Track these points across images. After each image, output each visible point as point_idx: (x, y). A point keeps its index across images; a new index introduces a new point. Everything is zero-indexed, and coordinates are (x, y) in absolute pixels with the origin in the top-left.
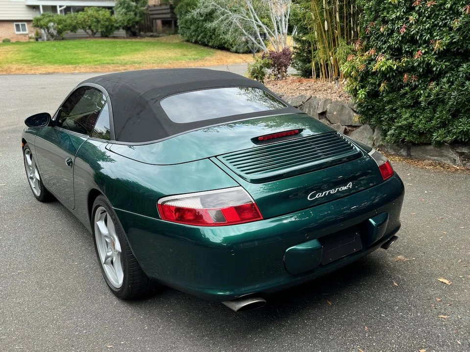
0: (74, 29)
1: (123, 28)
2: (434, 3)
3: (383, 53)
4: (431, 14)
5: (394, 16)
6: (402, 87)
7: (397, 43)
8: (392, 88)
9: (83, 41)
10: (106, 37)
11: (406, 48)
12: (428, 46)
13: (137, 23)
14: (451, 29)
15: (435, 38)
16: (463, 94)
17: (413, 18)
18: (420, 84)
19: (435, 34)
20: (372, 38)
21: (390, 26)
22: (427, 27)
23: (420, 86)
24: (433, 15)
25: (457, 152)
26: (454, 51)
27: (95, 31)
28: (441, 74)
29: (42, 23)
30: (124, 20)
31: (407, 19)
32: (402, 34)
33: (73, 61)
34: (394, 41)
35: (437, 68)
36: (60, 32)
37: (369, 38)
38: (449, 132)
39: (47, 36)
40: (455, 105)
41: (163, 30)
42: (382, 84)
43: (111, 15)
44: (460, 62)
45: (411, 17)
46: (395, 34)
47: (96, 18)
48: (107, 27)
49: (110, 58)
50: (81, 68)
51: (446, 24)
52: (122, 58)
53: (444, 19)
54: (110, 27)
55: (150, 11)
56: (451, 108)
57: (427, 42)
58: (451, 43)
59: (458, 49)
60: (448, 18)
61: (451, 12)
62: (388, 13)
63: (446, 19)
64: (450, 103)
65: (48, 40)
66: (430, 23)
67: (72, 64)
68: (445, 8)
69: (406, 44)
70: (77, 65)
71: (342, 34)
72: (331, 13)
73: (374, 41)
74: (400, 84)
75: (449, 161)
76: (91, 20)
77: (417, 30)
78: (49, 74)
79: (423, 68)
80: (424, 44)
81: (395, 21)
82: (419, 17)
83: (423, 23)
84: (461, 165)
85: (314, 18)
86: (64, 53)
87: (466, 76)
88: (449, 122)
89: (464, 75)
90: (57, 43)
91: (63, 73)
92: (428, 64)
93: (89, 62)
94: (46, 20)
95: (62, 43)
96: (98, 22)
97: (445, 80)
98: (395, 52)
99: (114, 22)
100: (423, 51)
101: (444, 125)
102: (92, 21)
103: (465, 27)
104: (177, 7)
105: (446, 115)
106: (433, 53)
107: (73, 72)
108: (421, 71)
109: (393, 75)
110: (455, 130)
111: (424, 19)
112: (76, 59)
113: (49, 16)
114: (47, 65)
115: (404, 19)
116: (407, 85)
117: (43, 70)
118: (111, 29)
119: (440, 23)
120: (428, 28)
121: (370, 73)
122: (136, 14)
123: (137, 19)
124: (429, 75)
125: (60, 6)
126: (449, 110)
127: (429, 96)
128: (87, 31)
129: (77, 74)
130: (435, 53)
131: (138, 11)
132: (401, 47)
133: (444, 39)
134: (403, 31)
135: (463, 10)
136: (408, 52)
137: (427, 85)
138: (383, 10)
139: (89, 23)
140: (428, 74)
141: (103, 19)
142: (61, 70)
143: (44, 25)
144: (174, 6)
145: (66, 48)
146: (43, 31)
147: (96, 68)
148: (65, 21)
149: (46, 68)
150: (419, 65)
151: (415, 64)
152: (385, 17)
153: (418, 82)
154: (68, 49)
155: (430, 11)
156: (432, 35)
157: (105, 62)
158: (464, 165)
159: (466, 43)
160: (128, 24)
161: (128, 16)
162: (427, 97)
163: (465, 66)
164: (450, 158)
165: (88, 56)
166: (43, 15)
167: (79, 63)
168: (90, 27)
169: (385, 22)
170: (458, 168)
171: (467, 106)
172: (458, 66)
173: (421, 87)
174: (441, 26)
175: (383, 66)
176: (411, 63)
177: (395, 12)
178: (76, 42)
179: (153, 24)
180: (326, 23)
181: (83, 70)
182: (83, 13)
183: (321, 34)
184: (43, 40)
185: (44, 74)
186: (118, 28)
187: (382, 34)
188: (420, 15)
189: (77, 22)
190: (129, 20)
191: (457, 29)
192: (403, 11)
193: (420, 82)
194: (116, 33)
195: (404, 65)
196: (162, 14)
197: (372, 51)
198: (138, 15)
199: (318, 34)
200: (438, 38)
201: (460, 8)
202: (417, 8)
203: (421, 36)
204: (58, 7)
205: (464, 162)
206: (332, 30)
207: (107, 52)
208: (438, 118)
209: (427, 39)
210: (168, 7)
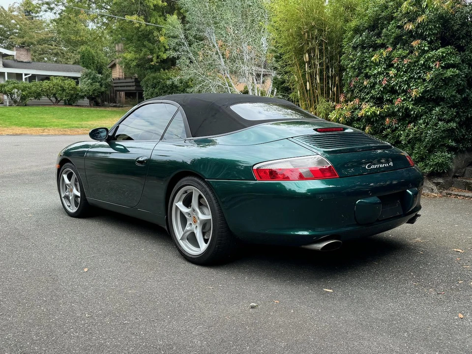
0: (38, 96)
1: (88, 98)
2: (410, 61)
3: (366, 102)
4: (408, 69)
5: (376, 72)
6: (384, 129)
7: (378, 94)
8: (375, 131)
9: (47, 108)
10: (70, 105)
11: (387, 97)
12: (405, 95)
13: (102, 93)
14: (424, 80)
15: (412, 88)
16: (436, 132)
17: (392, 72)
18: (400, 126)
19: (411, 85)
20: (356, 90)
21: (372, 80)
22: (404, 79)
23: (399, 128)
24: (409, 70)
25: (434, 183)
26: (428, 98)
27: (59, 99)
28: (418, 116)
29: (6, 89)
30: (89, 90)
31: (387, 74)
32: (384, 85)
33: (40, 124)
34: (376, 91)
35: (415, 112)
36: (23, 98)
37: (352, 91)
38: (426, 165)
39: (9, 102)
40: (431, 142)
41: (126, 102)
42: (367, 128)
43: (77, 85)
44: (433, 107)
45: (391, 72)
46: (377, 86)
47: (61, 87)
48: (72, 95)
49: (77, 123)
50: (49, 130)
51: (420, 76)
52: (90, 123)
53: (418, 73)
54: (74, 96)
55: (114, 83)
56: (428, 144)
57: (405, 91)
58: (425, 92)
59: (431, 96)
60: (422, 72)
61: (424, 67)
62: (370, 69)
63: (420, 73)
64: (426, 140)
65: (10, 105)
66: (407, 76)
67: (40, 126)
68: (418, 65)
69: (386, 94)
70: (45, 128)
71: (322, 93)
72: (312, 76)
73: (358, 93)
74: (383, 127)
75: (427, 191)
76: (56, 88)
77: (396, 82)
78: (17, 135)
79: (402, 113)
80: (402, 93)
81: (377, 75)
82: (398, 72)
83: (401, 76)
84: (438, 194)
85: (297, 80)
86: (30, 118)
87: (438, 117)
88: (426, 157)
89: (437, 117)
90: (21, 109)
91: (31, 135)
92: (407, 109)
93: (57, 126)
94: (11, 86)
95: (26, 108)
96: (63, 90)
97: (421, 121)
98: (377, 101)
99: (80, 92)
100: (402, 99)
101: (422, 159)
102: (57, 90)
103: (436, 79)
104: (143, 80)
105: (423, 151)
106: (410, 100)
107: (41, 134)
108: (401, 115)
109: (376, 119)
110: (432, 163)
111: (402, 74)
112: (44, 123)
113: (14, 83)
114: (13, 127)
115: (385, 74)
116: (389, 127)
117: (10, 131)
118: (76, 97)
119: (416, 76)
120: (406, 80)
121: (355, 118)
122: (101, 85)
123: (103, 89)
124: (407, 119)
125: (26, 75)
126: (426, 147)
127: (408, 135)
128: (51, 99)
129: (46, 136)
130: (412, 100)
131: (103, 82)
132: (383, 97)
133: (419, 88)
134: (384, 83)
135: (433, 66)
136: (389, 100)
137: (405, 127)
138: (366, 68)
139: (54, 91)
140: (406, 117)
141: (68, 88)
142: (28, 132)
143: (8, 91)
144: (139, 79)
145: (30, 113)
146: (5, 97)
147: (65, 131)
148: (30, 88)
149: (13, 129)
150: (398, 110)
151: (395, 110)
152: (367, 73)
153: (398, 124)
154: (33, 113)
155: (407, 67)
156: (409, 86)
157: (73, 126)
158: (441, 193)
159: (437, 91)
160: (94, 93)
161: (94, 86)
162: (406, 136)
163: (437, 109)
164: (428, 188)
165: (55, 120)
166: (7, 81)
167: (47, 126)
168: (54, 95)
169: (367, 77)
170: (436, 195)
171: (441, 142)
172: (431, 110)
173: (401, 129)
174: (416, 79)
175: (368, 112)
176: (391, 109)
177: (376, 69)
178: (40, 108)
179: (116, 95)
180: (308, 83)
181: (51, 132)
182: (49, 82)
183: (303, 93)
184: (6, 105)
185: (11, 135)
186: (83, 97)
187: (366, 87)
188: (398, 71)
189: (42, 90)
190: (94, 90)
191: (429, 81)
192: (384, 68)
193: (400, 124)
194: (80, 102)
195: (386, 110)
196: (127, 86)
197: (357, 101)
198: (104, 86)
199: (300, 93)
200: (414, 87)
201: (431, 64)
202: (395, 65)
203: (400, 86)
204: (23, 75)
205: (440, 190)
206: (313, 90)
207: (74, 118)
208: (416, 153)
209: (405, 88)
210: (133, 80)
